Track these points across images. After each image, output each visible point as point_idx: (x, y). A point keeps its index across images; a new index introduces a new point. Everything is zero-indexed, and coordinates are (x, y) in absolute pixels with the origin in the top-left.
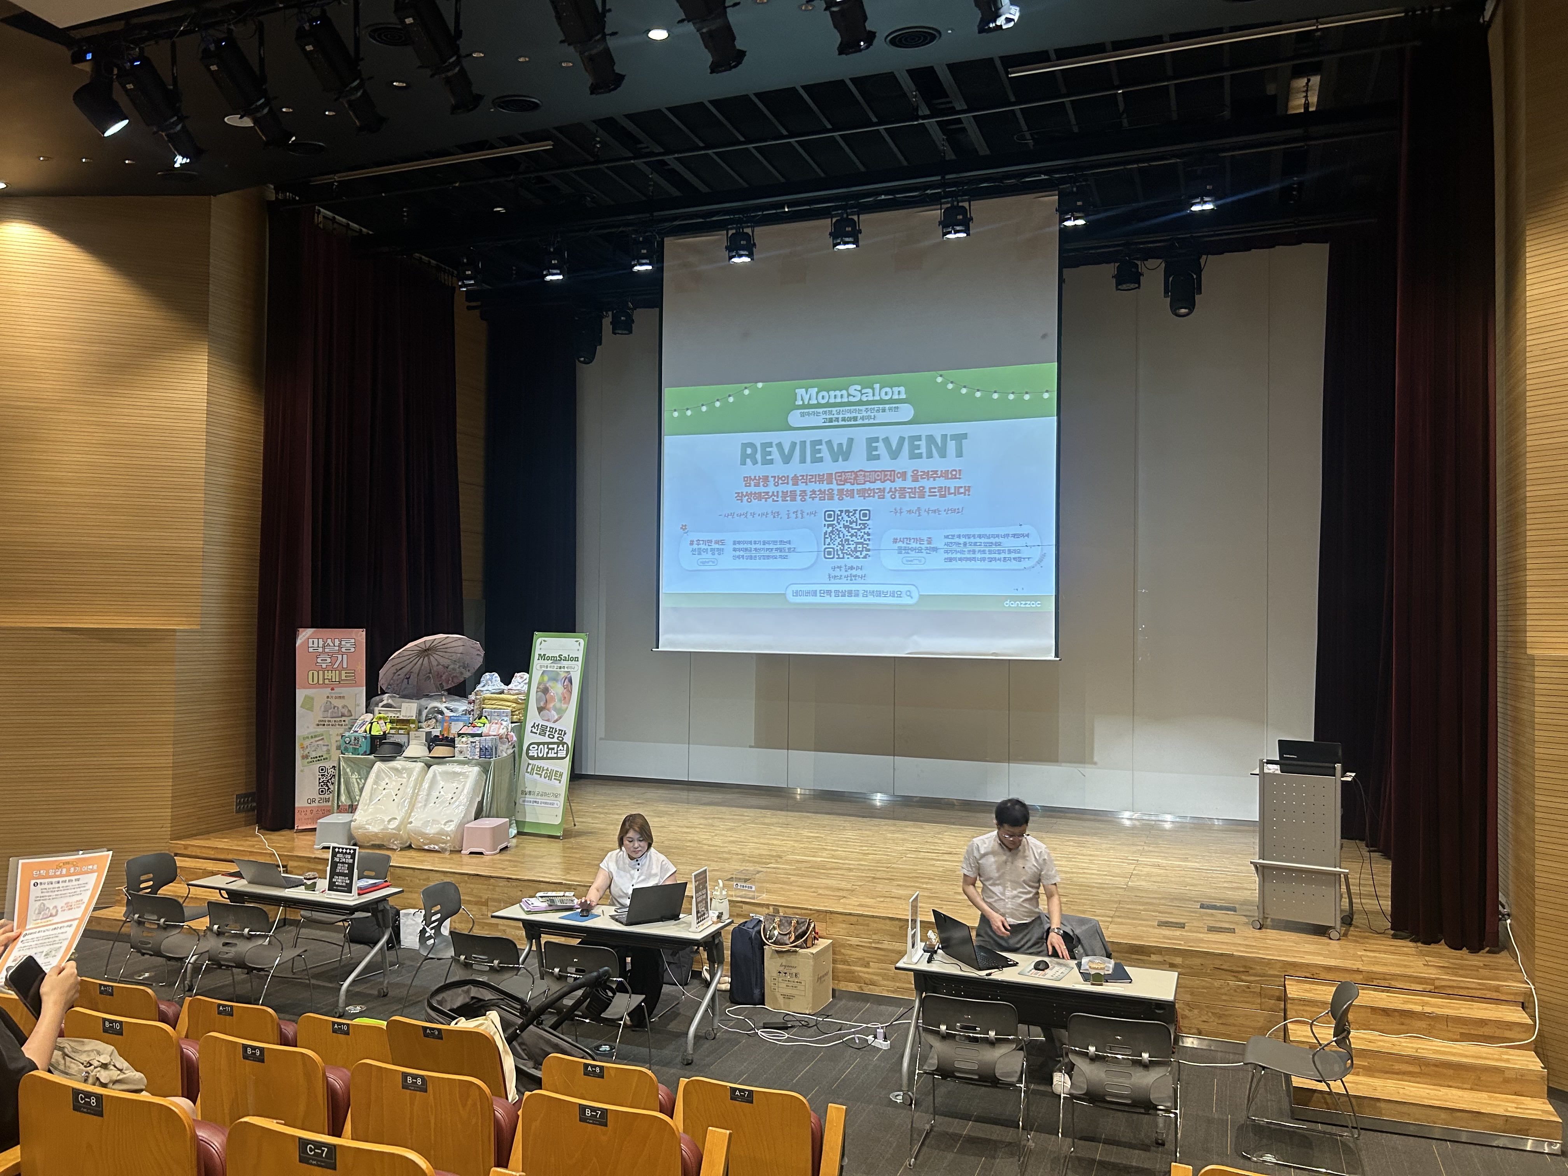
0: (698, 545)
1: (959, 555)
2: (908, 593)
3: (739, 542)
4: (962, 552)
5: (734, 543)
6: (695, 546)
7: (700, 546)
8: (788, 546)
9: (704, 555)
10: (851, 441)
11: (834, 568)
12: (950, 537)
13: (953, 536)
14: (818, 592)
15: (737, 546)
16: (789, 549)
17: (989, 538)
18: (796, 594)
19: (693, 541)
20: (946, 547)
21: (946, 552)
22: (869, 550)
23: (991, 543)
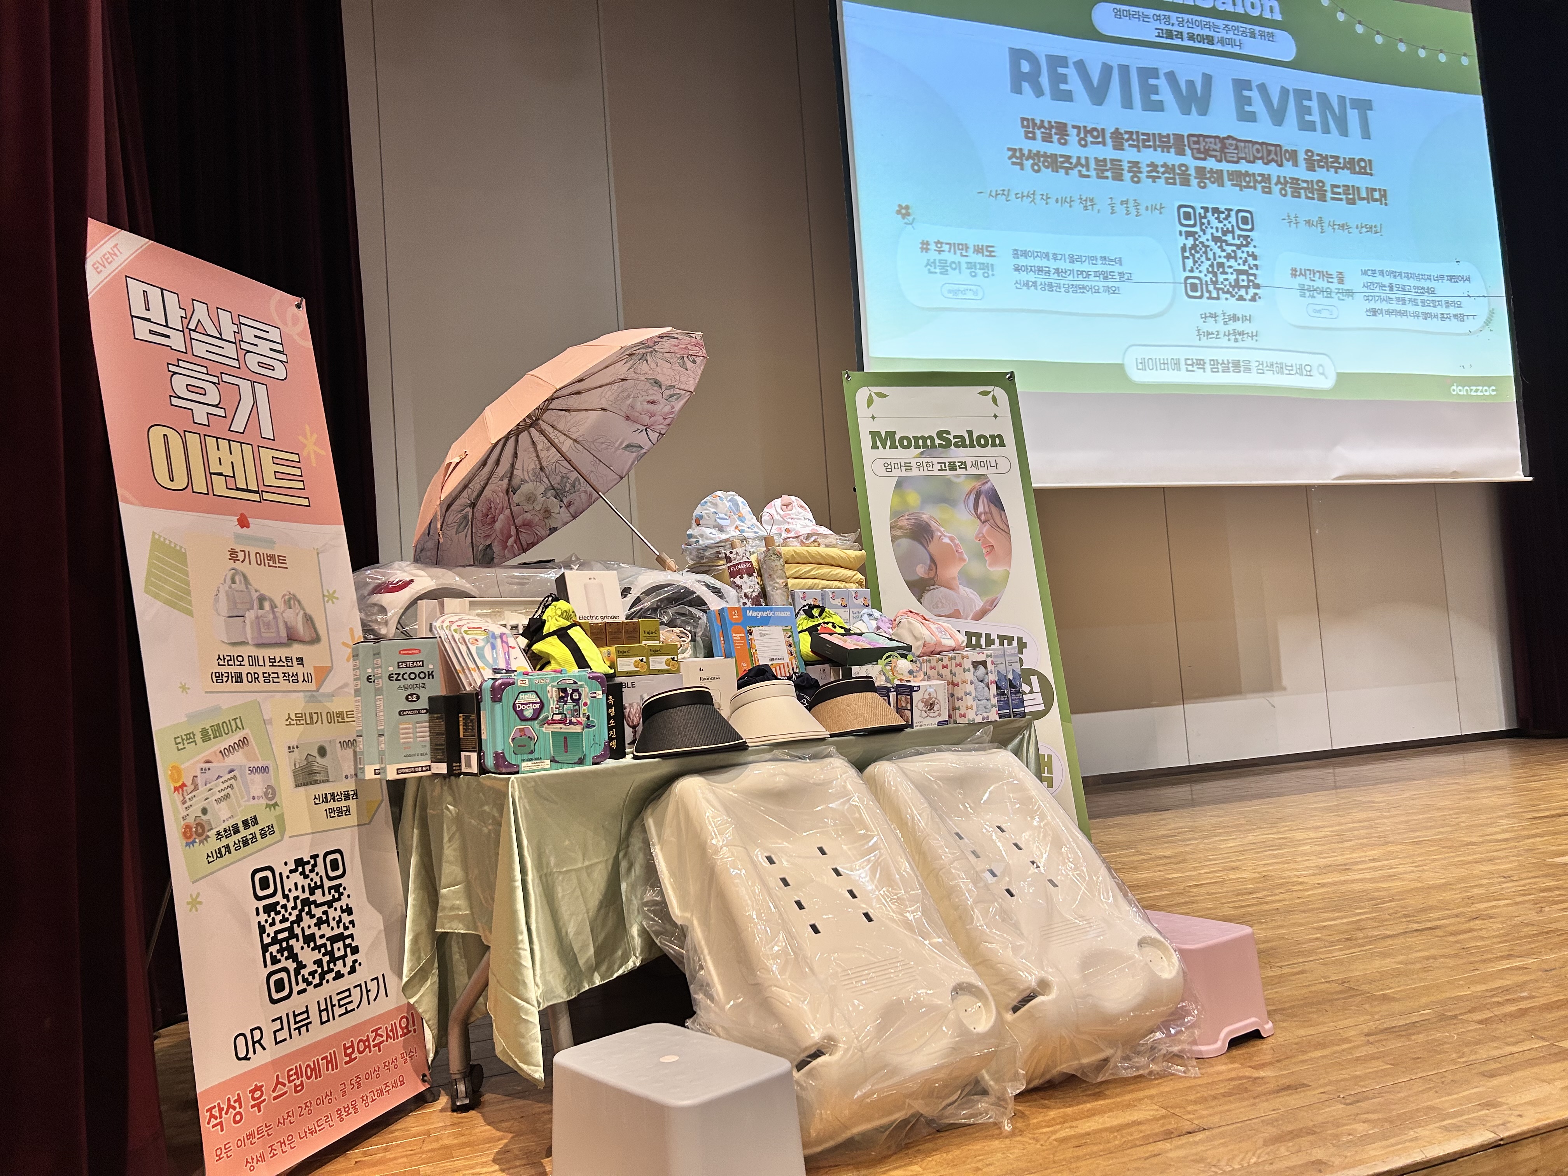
0: (940, 252)
1: (1385, 306)
2: (1321, 370)
3: (1025, 254)
4: (1389, 300)
5: (1016, 254)
6: (933, 255)
7: (944, 256)
8: (1117, 268)
9: (953, 276)
10: (1208, 79)
11: (1205, 317)
12: (1370, 273)
13: (1374, 271)
14: (1182, 362)
15: (1022, 261)
16: (1121, 274)
17: (1419, 279)
18: (1144, 364)
19: (927, 243)
20: (1365, 290)
21: (1367, 299)
22: (1257, 286)
23: (1423, 288)
